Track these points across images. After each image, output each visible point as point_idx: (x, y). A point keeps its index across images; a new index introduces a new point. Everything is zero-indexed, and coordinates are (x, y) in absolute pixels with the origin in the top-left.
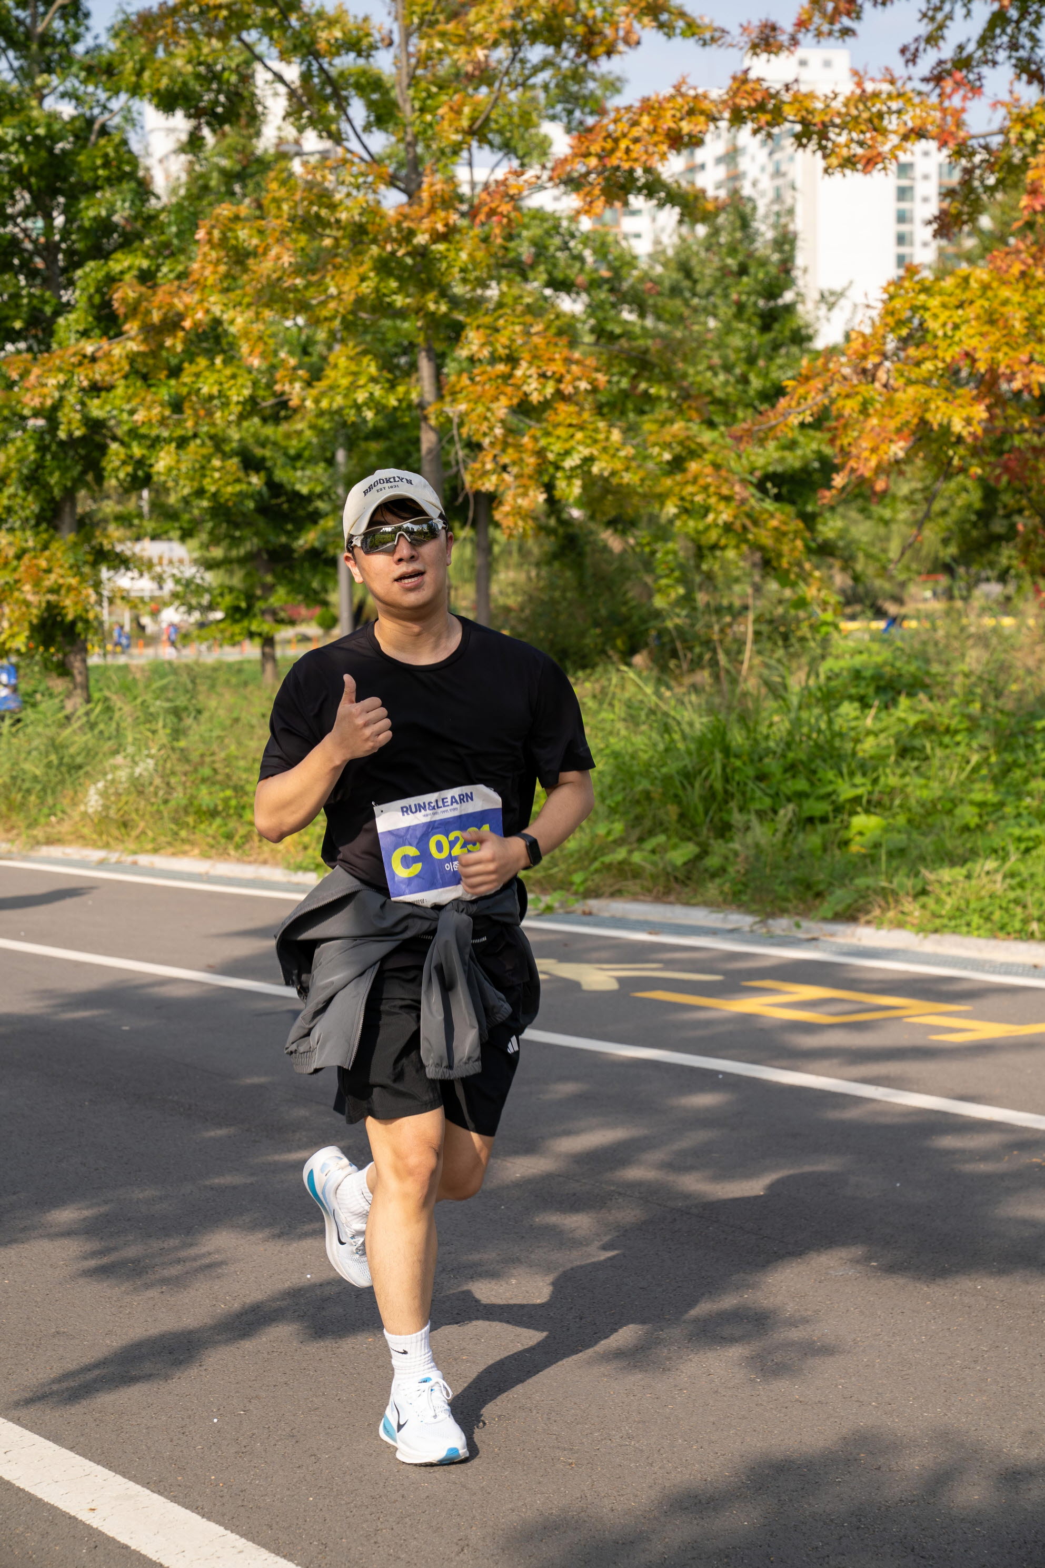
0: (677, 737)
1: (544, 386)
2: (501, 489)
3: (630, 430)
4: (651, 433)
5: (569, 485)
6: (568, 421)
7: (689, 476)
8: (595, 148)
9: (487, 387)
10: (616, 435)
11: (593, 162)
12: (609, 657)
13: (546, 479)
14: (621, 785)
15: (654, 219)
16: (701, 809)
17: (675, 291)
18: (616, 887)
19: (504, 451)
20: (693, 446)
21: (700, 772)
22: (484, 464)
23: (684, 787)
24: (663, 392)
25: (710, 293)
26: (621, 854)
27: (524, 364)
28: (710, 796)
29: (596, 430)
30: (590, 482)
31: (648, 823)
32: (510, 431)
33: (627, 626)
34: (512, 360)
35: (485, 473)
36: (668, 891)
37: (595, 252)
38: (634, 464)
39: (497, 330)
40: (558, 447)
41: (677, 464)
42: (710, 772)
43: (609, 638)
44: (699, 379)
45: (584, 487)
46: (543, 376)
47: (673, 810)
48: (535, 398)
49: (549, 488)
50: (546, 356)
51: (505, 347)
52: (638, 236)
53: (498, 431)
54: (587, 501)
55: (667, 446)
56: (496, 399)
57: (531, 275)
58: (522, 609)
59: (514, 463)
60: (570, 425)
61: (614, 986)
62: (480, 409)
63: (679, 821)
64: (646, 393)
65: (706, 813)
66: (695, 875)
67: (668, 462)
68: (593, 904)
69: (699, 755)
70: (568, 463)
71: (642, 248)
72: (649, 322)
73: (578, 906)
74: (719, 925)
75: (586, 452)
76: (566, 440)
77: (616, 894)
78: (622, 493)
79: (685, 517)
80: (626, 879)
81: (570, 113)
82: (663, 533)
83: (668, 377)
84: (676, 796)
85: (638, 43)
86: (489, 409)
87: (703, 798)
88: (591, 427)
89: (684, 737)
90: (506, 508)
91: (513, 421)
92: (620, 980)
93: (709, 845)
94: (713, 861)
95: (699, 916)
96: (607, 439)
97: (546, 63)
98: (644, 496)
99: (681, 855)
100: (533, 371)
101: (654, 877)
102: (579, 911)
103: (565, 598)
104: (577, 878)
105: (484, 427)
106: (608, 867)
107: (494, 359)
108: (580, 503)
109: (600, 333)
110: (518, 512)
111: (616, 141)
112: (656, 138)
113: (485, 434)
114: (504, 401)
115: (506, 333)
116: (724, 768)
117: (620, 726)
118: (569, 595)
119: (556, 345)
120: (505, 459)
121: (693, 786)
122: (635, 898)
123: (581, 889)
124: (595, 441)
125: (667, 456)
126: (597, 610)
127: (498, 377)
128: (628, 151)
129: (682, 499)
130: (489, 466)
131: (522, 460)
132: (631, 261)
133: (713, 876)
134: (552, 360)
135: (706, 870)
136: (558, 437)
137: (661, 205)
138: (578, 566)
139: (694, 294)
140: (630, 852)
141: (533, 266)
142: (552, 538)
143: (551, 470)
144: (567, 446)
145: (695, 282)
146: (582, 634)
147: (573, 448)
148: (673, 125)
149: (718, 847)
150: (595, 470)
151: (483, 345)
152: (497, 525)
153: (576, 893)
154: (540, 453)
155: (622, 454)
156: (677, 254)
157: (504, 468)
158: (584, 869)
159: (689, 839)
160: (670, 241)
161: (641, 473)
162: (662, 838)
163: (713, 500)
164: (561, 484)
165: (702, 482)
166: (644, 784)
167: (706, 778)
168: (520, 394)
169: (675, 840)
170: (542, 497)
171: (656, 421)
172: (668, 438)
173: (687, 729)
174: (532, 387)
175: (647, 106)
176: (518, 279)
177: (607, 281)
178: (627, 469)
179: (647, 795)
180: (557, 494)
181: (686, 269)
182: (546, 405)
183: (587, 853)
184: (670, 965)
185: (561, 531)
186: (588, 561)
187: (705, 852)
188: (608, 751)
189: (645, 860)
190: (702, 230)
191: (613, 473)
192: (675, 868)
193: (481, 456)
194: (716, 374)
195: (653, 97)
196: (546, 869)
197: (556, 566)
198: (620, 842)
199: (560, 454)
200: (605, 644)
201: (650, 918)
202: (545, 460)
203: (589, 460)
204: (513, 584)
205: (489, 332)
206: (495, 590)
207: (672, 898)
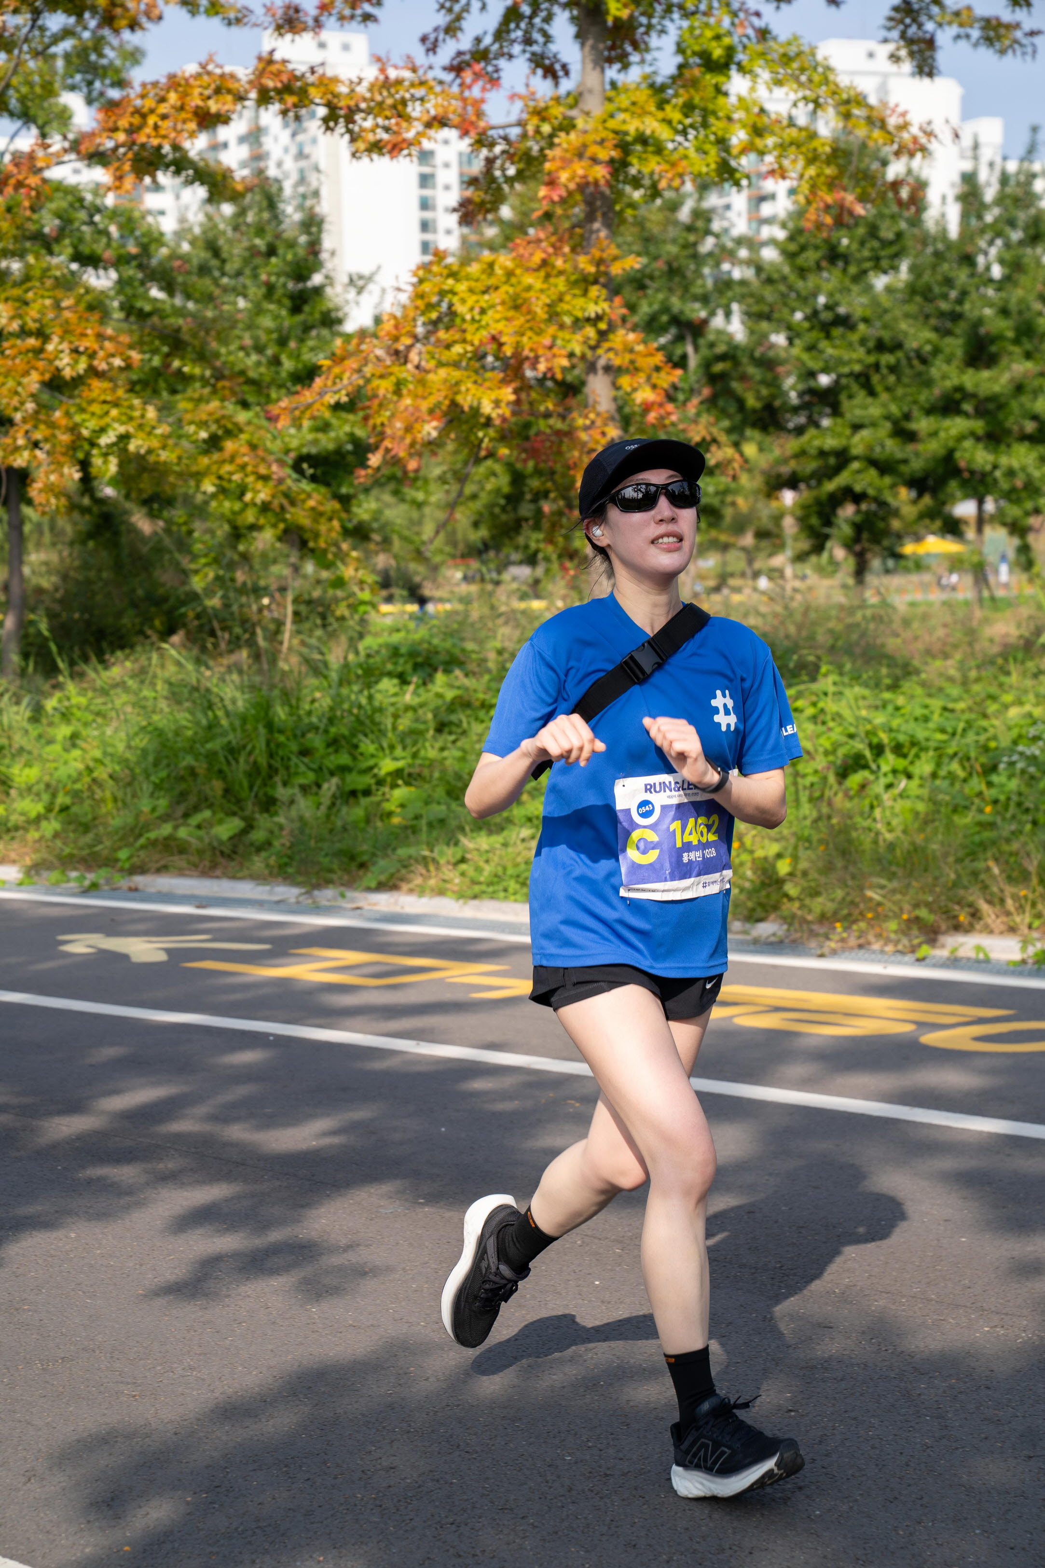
0: (220, 713)
1: (76, 362)
2: (34, 464)
3: (165, 410)
4: (186, 411)
5: (106, 462)
6: (102, 398)
7: (227, 454)
8: (123, 123)
9: (17, 361)
10: (151, 413)
11: (121, 137)
12: (147, 637)
13: (80, 455)
14: (165, 762)
15: (178, 197)
16: (245, 784)
17: (203, 270)
18: (162, 863)
19: (36, 427)
20: (230, 426)
21: (244, 747)
22: (15, 439)
23: (228, 763)
24: (197, 371)
25: (239, 274)
26: (166, 829)
27: (55, 339)
28: (255, 771)
29: (131, 407)
30: (126, 460)
31: (193, 799)
32: (43, 408)
34: (42, 335)
35: (17, 449)
36: (214, 866)
37: (121, 227)
38: (171, 442)
39: (26, 303)
40: (93, 424)
41: (214, 443)
42: (254, 748)
43: (146, 618)
44: (231, 358)
45: (121, 465)
46: (75, 351)
47: (218, 786)
48: (68, 373)
49: (85, 465)
50: (78, 331)
51: (35, 321)
52: (162, 213)
53: (30, 406)
54: (123, 479)
55: (203, 424)
56: (26, 373)
57: (56, 248)
58: (56, 589)
59: (46, 440)
60: (105, 402)
61: (162, 957)
62: (11, 383)
63: (224, 796)
64: (179, 371)
65: (251, 788)
66: (241, 849)
67: (204, 441)
68: (139, 880)
69: (244, 730)
70: (105, 440)
71: (168, 225)
72: (178, 301)
73: (124, 883)
74: (265, 897)
75: (122, 429)
76: (101, 417)
77: (162, 870)
78: (159, 471)
79: (221, 497)
80: (172, 855)
81: (90, 84)
82: (200, 511)
83: (202, 357)
84: (220, 772)
85: (160, 18)
86: (19, 384)
87: (249, 775)
88: (126, 404)
89: (228, 714)
90: (38, 485)
91: (45, 397)
92: (168, 951)
93: (254, 819)
94: (258, 836)
95: (245, 889)
96: (143, 416)
97: (67, 33)
98: (180, 475)
99: (227, 829)
100: (65, 346)
101: (200, 852)
102: (125, 887)
103: (101, 579)
104: (123, 854)
105: (15, 402)
106: (154, 843)
107: (24, 333)
108: (114, 482)
109: (130, 310)
110: (49, 489)
111: (144, 116)
112: (184, 115)
113: (16, 409)
114: (35, 376)
115: (36, 306)
116: (268, 744)
117: (163, 704)
118: (105, 575)
119: (87, 320)
120: (38, 436)
121: (237, 761)
122: (181, 873)
123: (127, 866)
124: (131, 419)
125: (204, 435)
126: (133, 590)
127: (28, 351)
128: (156, 127)
129: (220, 478)
130: (21, 442)
131: (54, 436)
132: (158, 239)
133: (259, 849)
134: (84, 335)
135: (252, 844)
136: (93, 414)
137: (189, 182)
138: (114, 544)
139: (223, 274)
140: (176, 828)
141: (58, 239)
142: (87, 517)
143: (86, 446)
144: (102, 423)
145: (224, 261)
146: (119, 615)
147: (108, 425)
148: (200, 103)
149: (263, 821)
150: (132, 447)
151: (12, 318)
152: (30, 502)
153: (121, 870)
154: (74, 429)
155: (159, 431)
156: (204, 232)
157: (36, 445)
158: (128, 845)
159: (234, 814)
160: (196, 218)
161: (178, 452)
162: (207, 814)
163: (251, 479)
164: (97, 461)
165: (240, 460)
166: (188, 760)
167: (250, 753)
168: (52, 369)
169: (220, 815)
170: (77, 476)
171: (191, 399)
172: (204, 417)
173: (230, 707)
174: (64, 361)
175: (174, 82)
176: (43, 252)
177: (135, 257)
178: (164, 447)
179: (192, 772)
180: (93, 471)
181: (213, 248)
182: (78, 381)
183: (132, 830)
184: (220, 935)
185: (95, 509)
186: (124, 540)
187: (249, 827)
188: (150, 728)
189: (190, 835)
190: (228, 209)
191: (150, 451)
192: (221, 843)
193: (12, 431)
194: (248, 355)
195: (179, 74)
196: (90, 846)
197: (91, 544)
198: (165, 818)
199: (94, 431)
200: (142, 624)
201: (197, 892)
202: (79, 436)
203: (124, 438)
204: (46, 564)
205: (17, 304)
206: (26, 570)
207: (218, 872)
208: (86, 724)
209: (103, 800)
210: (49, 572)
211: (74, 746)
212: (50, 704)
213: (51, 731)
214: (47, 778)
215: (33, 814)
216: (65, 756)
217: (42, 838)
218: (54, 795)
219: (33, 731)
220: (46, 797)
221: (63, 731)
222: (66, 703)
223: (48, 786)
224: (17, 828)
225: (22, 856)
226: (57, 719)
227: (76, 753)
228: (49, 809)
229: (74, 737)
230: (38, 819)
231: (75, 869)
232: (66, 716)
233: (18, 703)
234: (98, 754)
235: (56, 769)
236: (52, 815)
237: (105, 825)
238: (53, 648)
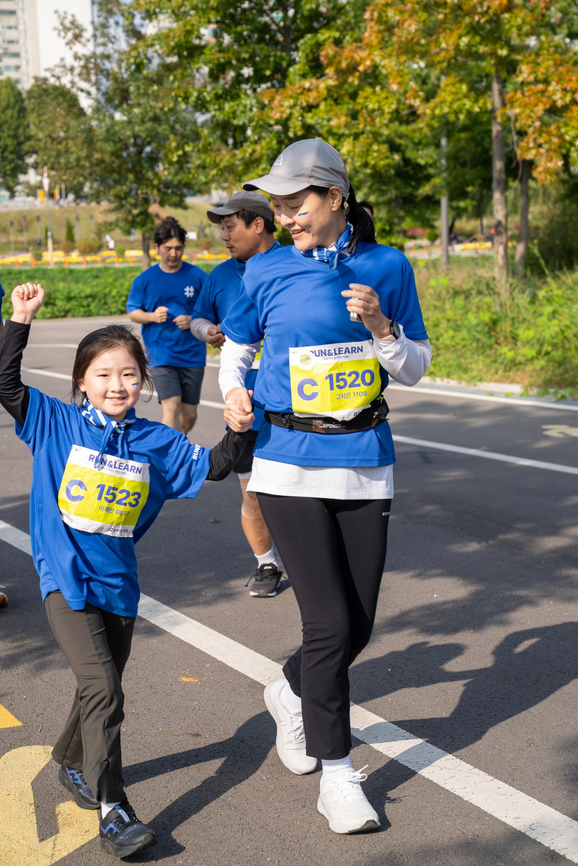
1: (565, 96)
2: (538, 158)
9: (532, 98)
13: (564, 151)
19: (540, 135)
22: (528, 143)
27: (554, 83)
32: (544, 124)
34: (546, 82)
35: (529, 149)
39: (538, 64)
40: (573, 132)
46: (565, 90)
48: (560, 103)
49: (566, 157)
50: (567, 78)
51: (543, 74)
53: (538, 124)
56: (536, 105)
57: (558, 30)
58: (547, 227)
59: (546, 142)
62: (527, 111)
86: (532, 111)
90: (540, 169)
91: (546, 118)
100: (559, 87)
103: (572, 221)
105: (529, 122)
107: (537, 81)
110: (547, 171)
113: (530, 126)
114: (541, 107)
115: (544, 65)
119: (573, 71)
120: (541, 140)
127: (538, 92)
130: (531, 145)
131: (550, 140)
134: (570, 80)
136: (573, 127)
141: (560, 25)
142: (566, 186)
143: (568, 145)
151: (530, 74)
152: (534, 179)
154: (561, 137)
157: (540, 146)
164: (574, 154)
168: (550, 102)
170: (561, 163)
174: (557, 97)
176: (550, 33)
180: (571, 160)
182: (566, 108)
185: (572, 182)
193: (526, 139)
196: (562, 375)
197: (567, 202)
199: (573, 136)
202: (564, 140)
204: (542, 213)
205: (533, 65)
206: (530, 217)
208: (561, 306)
209: (569, 349)
210: (543, 218)
211: (554, 317)
212: (541, 294)
213: (541, 309)
214: (538, 336)
215: (530, 356)
216: (549, 323)
217: (534, 370)
218: (542, 345)
219: (532, 309)
220: (537, 347)
221: (548, 309)
222: (550, 293)
223: (538, 340)
224: (520, 364)
225: (523, 379)
226: (545, 302)
227: (555, 322)
228: (539, 353)
229: (554, 312)
230: (533, 359)
231: (553, 387)
232: (549, 300)
233: (523, 292)
234: (567, 322)
235: (543, 331)
236: (540, 357)
237: (570, 363)
238: (542, 262)
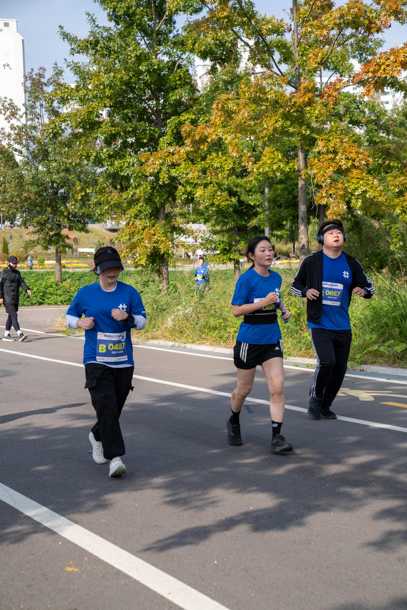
0: (399, 301)
1: (348, 163)
2: (329, 203)
3: (382, 180)
4: (391, 181)
5: (357, 202)
6: (357, 176)
7: (406, 198)
8: (372, 69)
9: (325, 163)
10: (376, 182)
11: (370, 75)
12: (372, 270)
13: (347, 199)
14: (376, 320)
15: (394, 96)
17: (402, 124)
18: (373, 360)
19: (330, 189)
22: (322, 194)
23: (402, 321)
24: (396, 165)
26: (376, 347)
27: (340, 154)
29: (368, 180)
30: (365, 200)
31: (387, 335)
32: (334, 181)
33: (380, 257)
34: (335, 153)
35: (322, 197)
36: (395, 363)
37: (369, 110)
38: (383, 193)
39: (329, 141)
40: (353, 187)
41: (401, 193)
43: (372, 262)
45: (363, 203)
46: (347, 159)
47: (397, 330)
48: (344, 167)
49: (348, 203)
50: (349, 151)
51: (332, 147)
52: (387, 103)
53: (329, 181)
54: (364, 208)
55: (396, 186)
56: (328, 168)
57: (343, 119)
59: (334, 194)
60: (358, 178)
61: (372, 399)
62: (322, 172)
63: (399, 335)
64: (388, 165)
66: (406, 356)
67: (397, 193)
68: (364, 367)
70: (357, 193)
71: (389, 107)
72: (391, 137)
73: (358, 368)
75: (364, 189)
76: (356, 184)
77: (373, 363)
78: (378, 205)
79: (404, 214)
80: (377, 357)
81: (361, 55)
82: (394, 220)
83: (398, 159)
84: (398, 325)
85: (390, 26)
86: (325, 172)
88: (366, 179)
89: (402, 302)
90: (330, 211)
91: (335, 177)
92: (374, 396)
96: (373, 183)
97: (352, 36)
98: (387, 206)
99: (400, 348)
100: (343, 157)
101: (389, 357)
103: (354, 246)
104: (358, 356)
105: (323, 179)
106: (370, 352)
108: (361, 209)
109: (371, 142)
110: (334, 213)
111: (380, 66)
112: (396, 64)
113: (323, 182)
114: (331, 169)
115: (333, 142)
118: (356, 245)
119: (353, 147)
120: (330, 192)
121: (405, 321)
122: (381, 365)
123: (359, 361)
124: (368, 184)
125: (397, 190)
126: (367, 251)
127: (329, 159)
128: (384, 69)
129: (403, 207)
130: (324, 195)
131: (337, 192)
132: (384, 113)
134: (351, 152)
136: (353, 183)
137: (397, 90)
138: (360, 233)
140: (379, 346)
141: (344, 115)
142: (350, 223)
143: (350, 196)
144: (356, 186)
147: (359, 187)
150: (367, 196)
151: (324, 147)
153: (357, 362)
154: (345, 189)
155: (378, 189)
156: (403, 109)
157: (330, 196)
158: (361, 353)
159: (404, 342)
160: (400, 105)
161: (386, 197)
162: (392, 341)
164: (353, 201)
166: (386, 320)
168: (338, 166)
169: (398, 342)
170: (345, 207)
171: (392, 176)
172: (398, 183)
173: (403, 298)
174: (343, 163)
175: (393, 52)
176: (338, 120)
177: (374, 121)
178: (380, 196)
179: (387, 324)
180: (352, 205)
181: (406, 116)
182: (348, 170)
183: (362, 347)
184: (395, 391)
185: (353, 219)
188: (370, 307)
189: (385, 350)
191: (374, 197)
192: (397, 353)
193: (321, 191)
195: (396, 48)
198: (375, 343)
199: (353, 189)
200: (370, 264)
201: (387, 373)
202: (347, 192)
203: (365, 192)
205: (326, 141)
207: (396, 365)
